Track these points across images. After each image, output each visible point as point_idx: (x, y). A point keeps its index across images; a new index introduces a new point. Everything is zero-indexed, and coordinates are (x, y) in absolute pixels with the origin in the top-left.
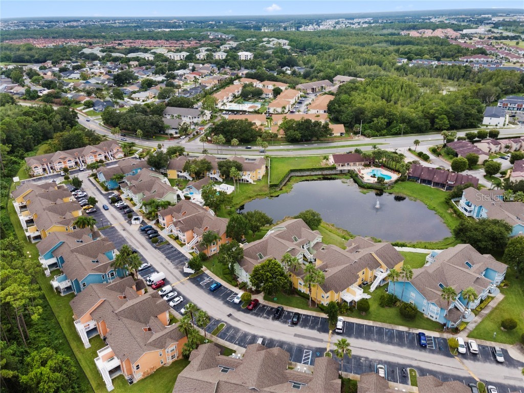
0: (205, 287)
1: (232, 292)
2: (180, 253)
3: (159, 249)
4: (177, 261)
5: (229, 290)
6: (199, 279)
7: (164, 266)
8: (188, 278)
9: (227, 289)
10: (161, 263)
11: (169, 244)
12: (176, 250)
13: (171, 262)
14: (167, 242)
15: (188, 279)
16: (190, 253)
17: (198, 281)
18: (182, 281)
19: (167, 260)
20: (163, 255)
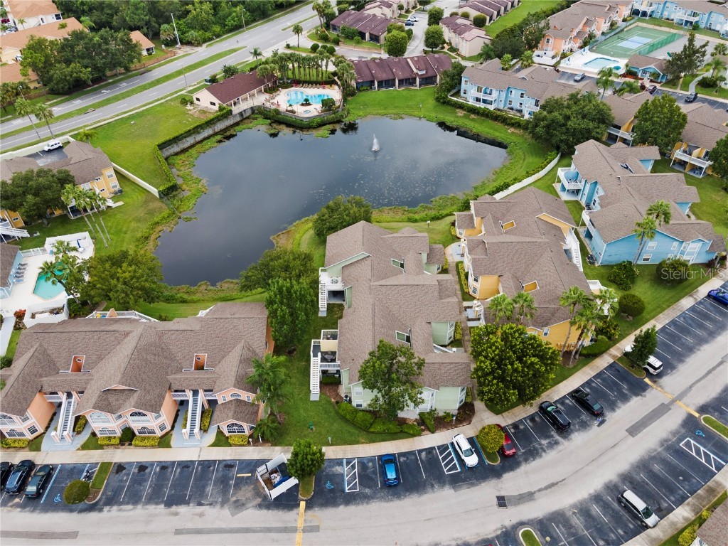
0: (367, 491)
1: (430, 451)
2: (186, 465)
3: (111, 501)
4: (209, 489)
5: (420, 451)
6: (329, 485)
7: (199, 532)
8: (303, 504)
9: (412, 453)
10: (178, 532)
11: (120, 468)
12: (164, 467)
13: (200, 504)
14: (105, 466)
15: (309, 506)
16: (213, 445)
17: (331, 491)
18: (300, 524)
19: (182, 509)
20: (152, 508)
